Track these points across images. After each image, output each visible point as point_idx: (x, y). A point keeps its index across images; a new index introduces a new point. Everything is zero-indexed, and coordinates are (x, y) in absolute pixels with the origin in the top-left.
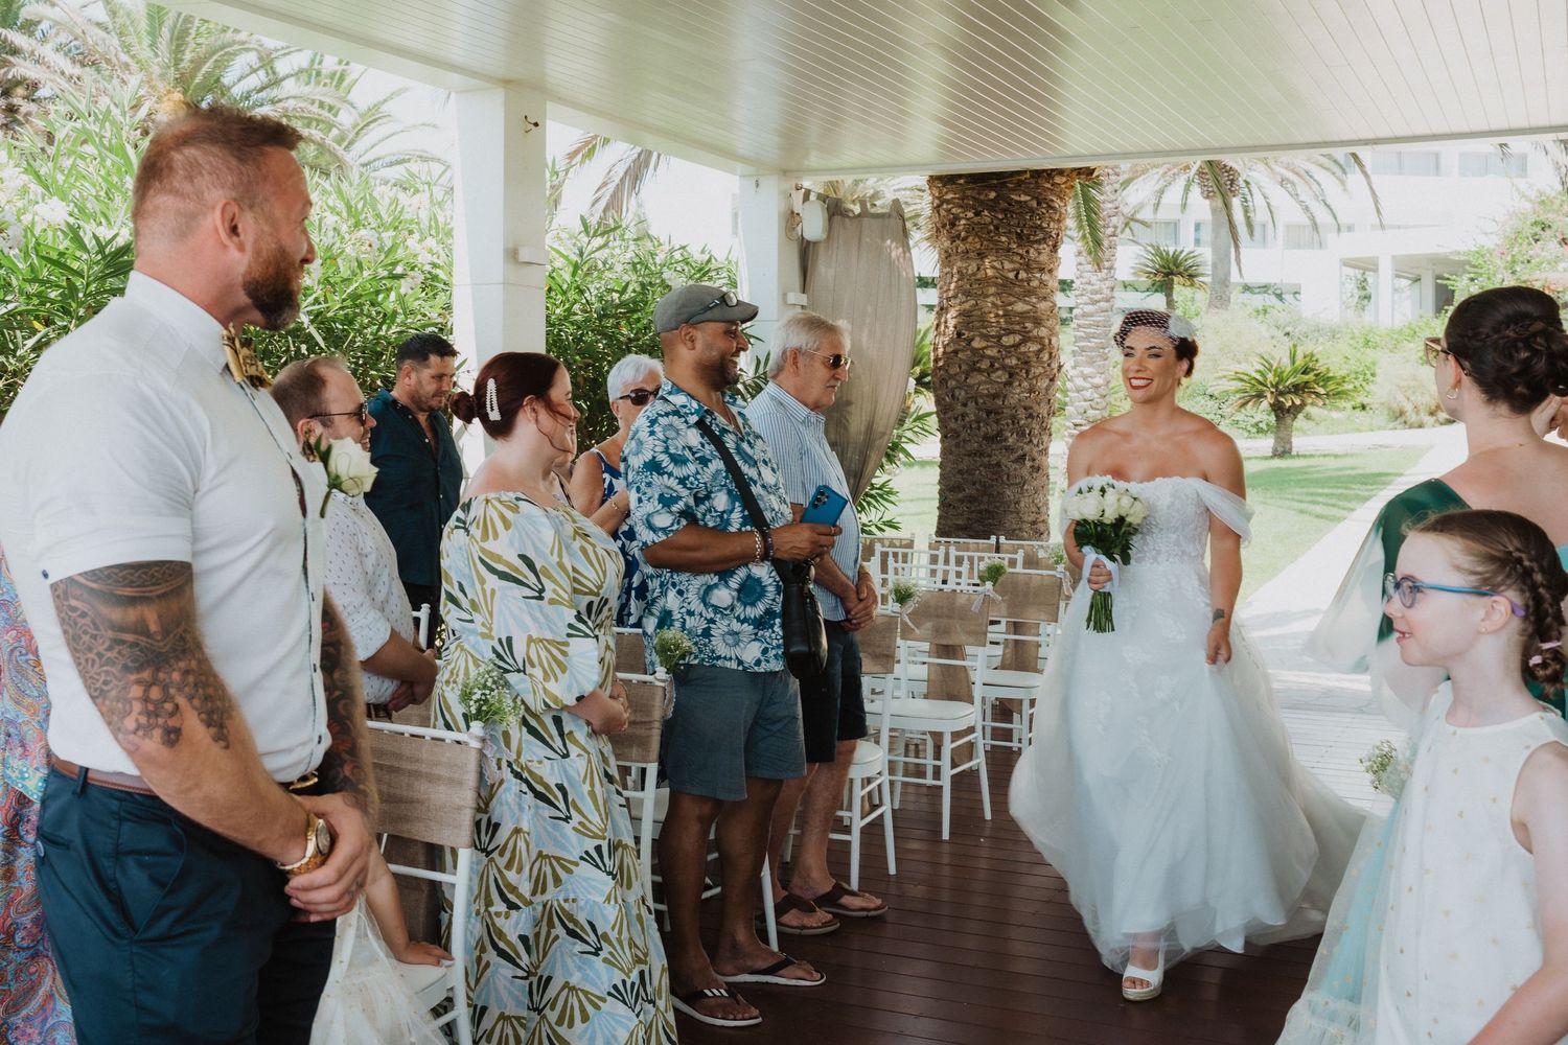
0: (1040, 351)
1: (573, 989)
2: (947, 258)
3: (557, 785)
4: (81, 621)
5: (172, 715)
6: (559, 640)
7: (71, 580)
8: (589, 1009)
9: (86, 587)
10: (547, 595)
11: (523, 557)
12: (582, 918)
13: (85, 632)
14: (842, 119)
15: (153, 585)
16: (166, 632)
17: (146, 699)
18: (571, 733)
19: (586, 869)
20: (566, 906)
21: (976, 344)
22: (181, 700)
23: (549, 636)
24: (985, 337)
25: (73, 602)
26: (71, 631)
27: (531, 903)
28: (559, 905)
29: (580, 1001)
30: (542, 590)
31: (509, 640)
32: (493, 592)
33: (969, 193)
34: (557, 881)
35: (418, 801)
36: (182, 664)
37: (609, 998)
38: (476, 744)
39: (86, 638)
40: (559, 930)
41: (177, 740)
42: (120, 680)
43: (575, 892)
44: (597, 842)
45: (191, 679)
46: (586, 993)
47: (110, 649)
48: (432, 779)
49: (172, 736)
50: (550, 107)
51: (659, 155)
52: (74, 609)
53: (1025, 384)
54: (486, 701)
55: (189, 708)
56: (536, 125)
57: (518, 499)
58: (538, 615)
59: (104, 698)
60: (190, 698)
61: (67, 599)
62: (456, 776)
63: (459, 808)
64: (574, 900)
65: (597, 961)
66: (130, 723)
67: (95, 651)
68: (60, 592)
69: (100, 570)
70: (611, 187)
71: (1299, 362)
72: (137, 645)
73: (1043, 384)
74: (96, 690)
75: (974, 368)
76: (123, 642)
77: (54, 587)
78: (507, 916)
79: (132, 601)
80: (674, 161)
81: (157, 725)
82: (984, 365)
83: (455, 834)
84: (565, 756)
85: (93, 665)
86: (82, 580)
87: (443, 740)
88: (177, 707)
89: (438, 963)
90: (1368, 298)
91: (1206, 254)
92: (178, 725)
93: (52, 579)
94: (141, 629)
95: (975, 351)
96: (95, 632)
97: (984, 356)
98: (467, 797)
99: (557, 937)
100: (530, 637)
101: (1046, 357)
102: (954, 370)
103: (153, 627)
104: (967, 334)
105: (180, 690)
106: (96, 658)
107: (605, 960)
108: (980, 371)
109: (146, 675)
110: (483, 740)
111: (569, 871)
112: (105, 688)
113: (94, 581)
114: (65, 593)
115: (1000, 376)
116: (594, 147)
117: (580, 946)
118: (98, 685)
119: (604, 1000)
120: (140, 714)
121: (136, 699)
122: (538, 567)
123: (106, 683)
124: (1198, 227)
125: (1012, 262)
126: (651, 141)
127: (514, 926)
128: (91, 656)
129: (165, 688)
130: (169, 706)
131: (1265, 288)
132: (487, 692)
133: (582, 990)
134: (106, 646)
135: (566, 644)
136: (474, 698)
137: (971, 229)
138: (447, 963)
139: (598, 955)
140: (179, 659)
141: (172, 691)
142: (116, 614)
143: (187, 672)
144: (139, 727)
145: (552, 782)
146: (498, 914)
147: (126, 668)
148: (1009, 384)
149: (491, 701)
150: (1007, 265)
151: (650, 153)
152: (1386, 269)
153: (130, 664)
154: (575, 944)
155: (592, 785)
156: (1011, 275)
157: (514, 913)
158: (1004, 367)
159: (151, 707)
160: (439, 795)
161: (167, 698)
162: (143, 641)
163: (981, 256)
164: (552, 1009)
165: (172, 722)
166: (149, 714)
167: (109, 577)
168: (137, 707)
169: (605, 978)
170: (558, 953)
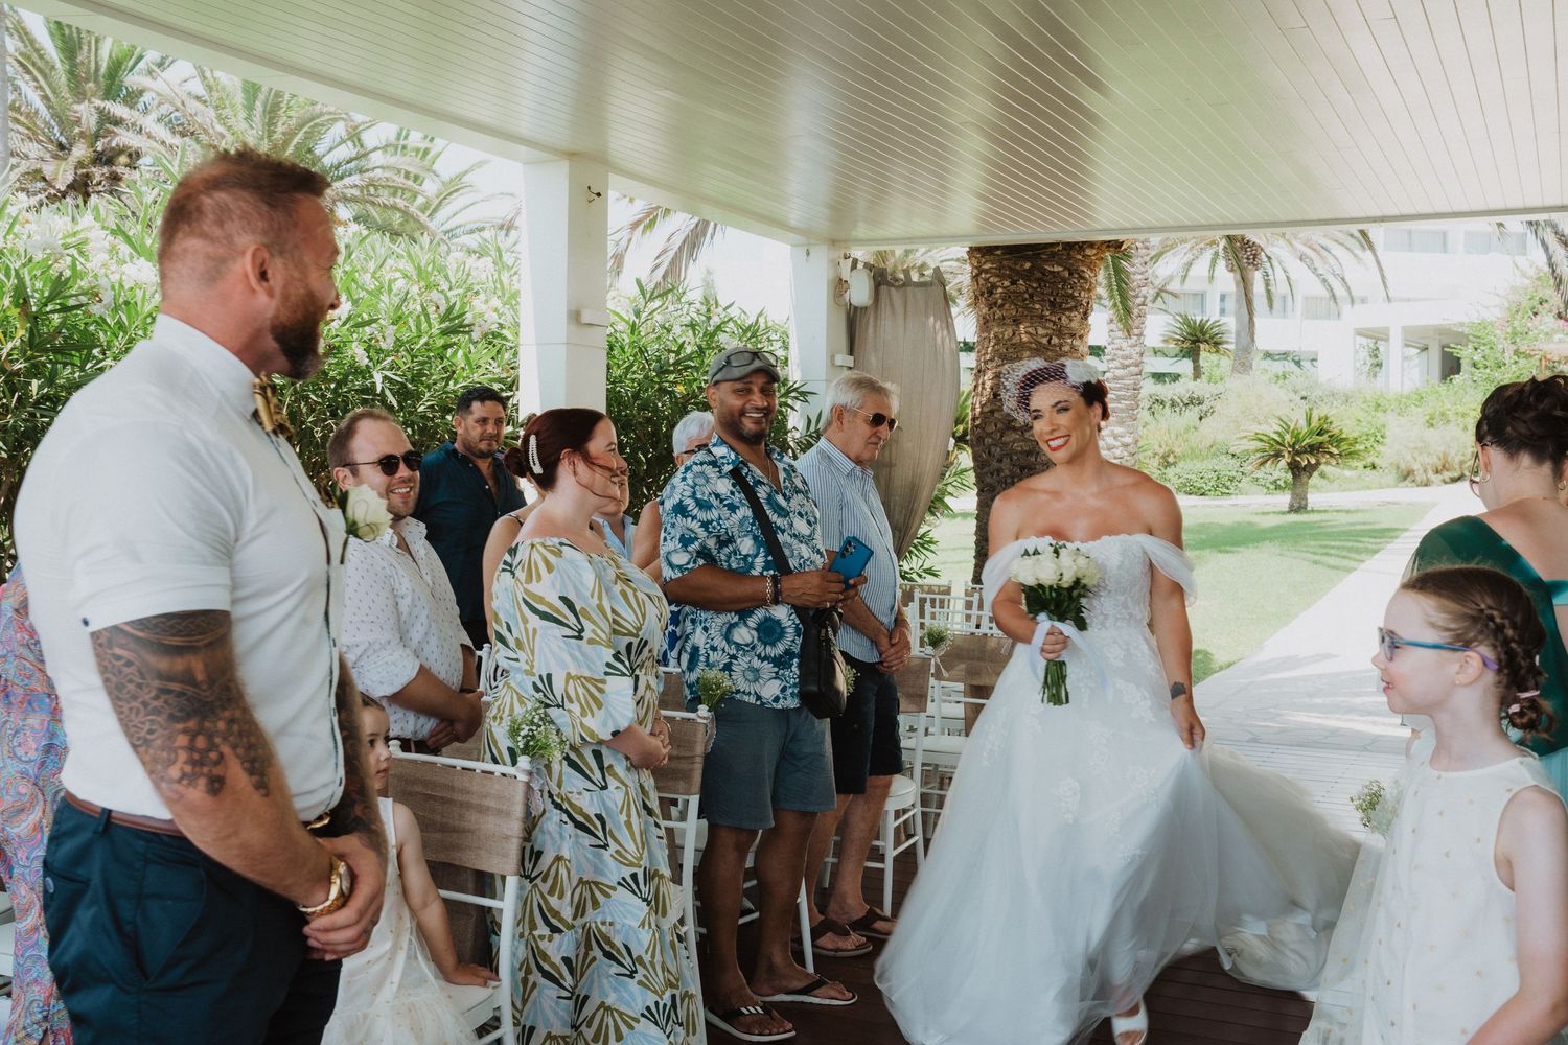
1: (608, 1009)
2: (985, 324)
3: (596, 815)
4: (127, 670)
5: (216, 763)
6: (597, 678)
7: (115, 628)
8: (624, 1028)
9: (132, 636)
10: (587, 635)
11: (564, 599)
12: (618, 941)
13: (130, 681)
14: (886, 193)
15: (200, 634)
16: (211, 681)
17: (191, 748)
18: (611, 766)
19: (622, 894)
20: (603, 929)
22: (226, 749)
23: (587, 674)
25: (118, 651)
26: (114, 679)
27: (573, 927)
28: (597, 927)
29: (615, 1021)
30: (582, 630)
31: (549, 676)
32: (535, 631)
33: (1005, 263)
34: (596, 904)
35: (469, 831)
36: (227, 714)
37: (643, 1019)
38: (523, 778)
39: (131, 687)
40: (597, 952)
41: (221, 788)
42: (165, 729)
43: (612, 916)
44: (634, 870)
45: (236, 728)
46: (621, 1014)
47: (157, 698)
48: (483, 810)
49: (217, 785)
50: (613, 178)
51: (716, 225)
52: (119, 658)
54: (533, 737)
55: (233, 757)
56: (599, 195)
57: (562, 544)
58: (577, 654)
59: (148, 747)
60: (234, 747)
61: (111, 648)
62: (505, 807)
63: (507, 838)
64: (611, 924)
65: (632, 984)
66: (174, 772)
67: (140, 700)
68: (103, 640)
69: (146, 619)
70: (671, 254)
71: (1315, 424)
72: (184, 694)
74: (139, 739)
76: (170, 691)
77: (95, 636)
78: (550, 939)
79: (179, 651)
80: (730, 230)
81: (202, 775)
83: (502, 861)
84: (604, 788)
85: (137, 713)
86: (127, 628)
87: (492, 773)
88: (221, 756)
89: (485, 985)
90: (1379, 365)
91: (1230, 323)
92: (221, 774)
93: (94, 627)
94: (188, 678)
96: (141, 681)
98: (515, 827)
99: (594, 959)
100: (568, 674)
102: (991, 428)
103: (200, 677)
105: (225, 739)
106: (141, 707)
107: (640, 983)
109: (192, 724)
110: (530, 774)
111: (607, 895)
112: (149, 737)
113: (142, 630)
114: (110, 641)
116: (655, 218)
117: (615, 969)
118: (143, 734)
119: (638, 1021)
120: (185, 763)
121: (182, 748)
122: (578, 608)
123: (151, 732)
124: (1223, 298)
126: (708, 212)
127: (558, 949)
128: (134, 704)
129: (210, 737)
130: (213, 755)
131: (1285, 355)
132: (534, 728)
133: (616, 1011)
134: (153, 694)
135: (603, 682)
136: (522, 733)
137: (1007, 297)
138: (495, 984)
139: (633, 978)
140: (224, 708)
141: (217, 740)
142: (163, 663)
143: (232, 721)
144: (184, 775)
145: (591, 812)
146: (542, 937)
147: (173, 718)
149: (538, 737)
151: (707, 223)
152: (1396, 339)
153: (178, 714)
154: (611, 966)
155: (629, 816)
157: (556, 936)
159: (196, 756)
160: (490, 824)
161: (212, 747)
162: (190, 690)
163: (1016, 322)
164: (589, 1026)
165: (217, 771)
166: (193, 763)
167: (156, 625)
168: (183, 756)
169: (639, 1000)
170: (595, 975)
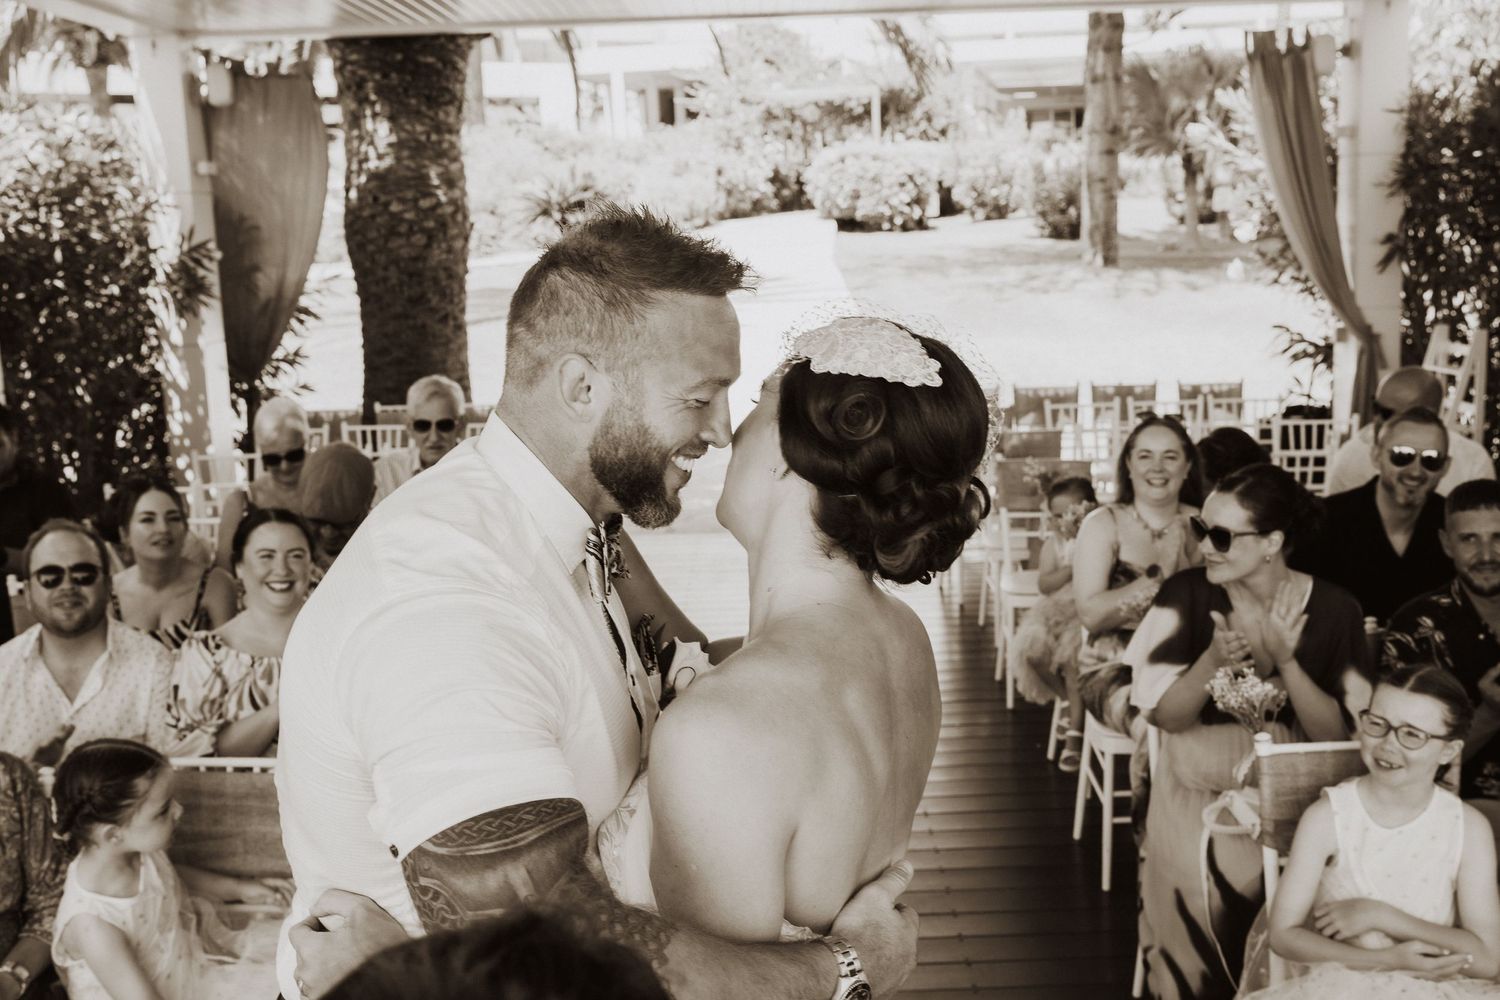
0: (455, 212)
21: (395, 207)
24: (402, 201)
53: (444, 246)
73: (458, 244)
75: (393, 232)
82: (403, 228)
95: (393, 215)
97: (402, 220)
101: (459, 217)
102: (373, 234)
104: (383, 198)
108: (399, 235)
115: (419, 239)
125: (423, 124)
148: (428, 246)
150: (419, 128)
156: (423, 138)
158: (423, 230)
